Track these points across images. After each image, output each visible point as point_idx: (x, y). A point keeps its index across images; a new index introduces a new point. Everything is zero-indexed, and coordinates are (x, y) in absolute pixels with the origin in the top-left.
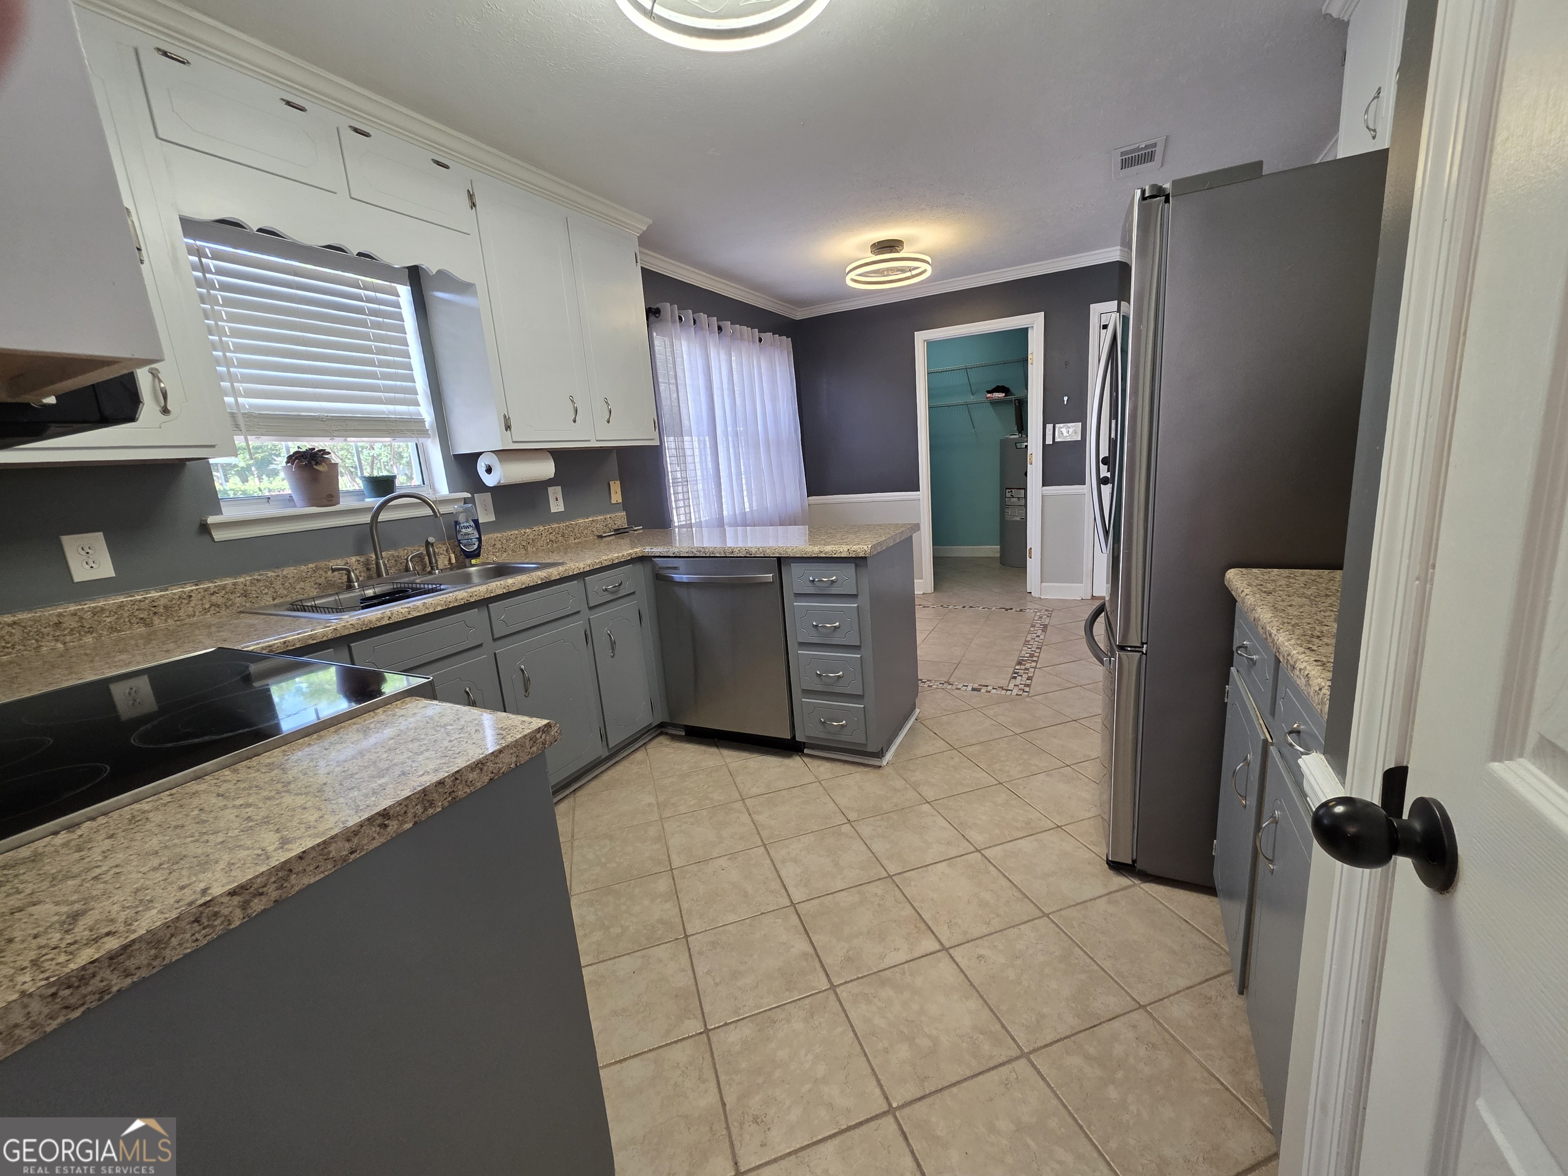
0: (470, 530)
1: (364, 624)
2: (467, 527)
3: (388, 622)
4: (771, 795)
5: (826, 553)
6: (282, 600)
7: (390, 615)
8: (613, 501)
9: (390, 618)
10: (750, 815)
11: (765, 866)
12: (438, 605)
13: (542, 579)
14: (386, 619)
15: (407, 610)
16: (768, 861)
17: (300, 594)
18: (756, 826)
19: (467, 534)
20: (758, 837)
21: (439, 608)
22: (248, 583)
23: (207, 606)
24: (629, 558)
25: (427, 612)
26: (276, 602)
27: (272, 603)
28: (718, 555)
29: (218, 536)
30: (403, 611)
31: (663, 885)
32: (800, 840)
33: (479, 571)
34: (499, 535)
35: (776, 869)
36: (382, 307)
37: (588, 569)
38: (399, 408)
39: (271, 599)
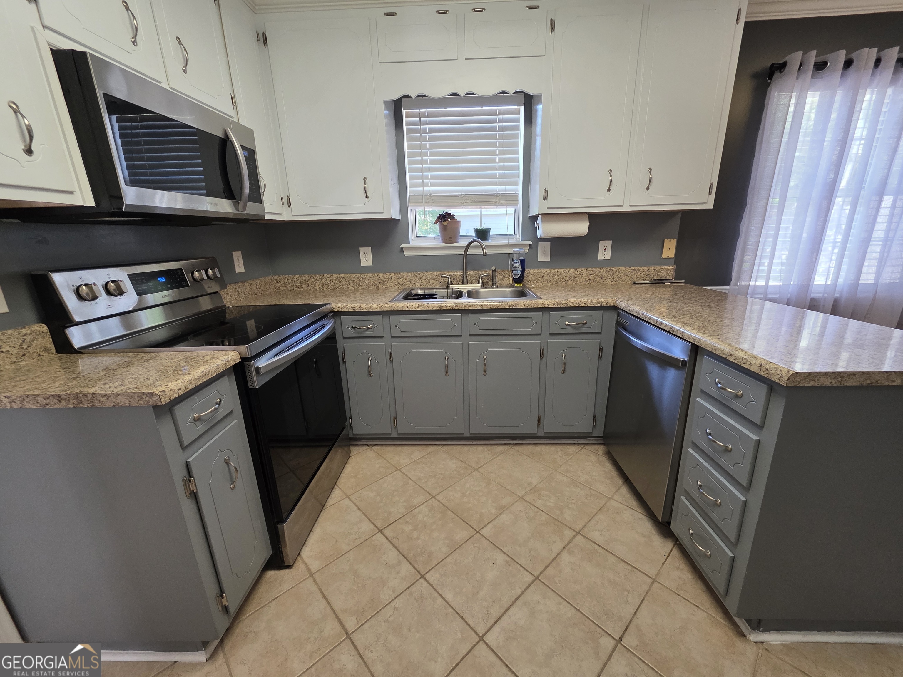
0: (517, 265)
1: (394, 308)
2: (516, 263)
3: (406, 309)
4: (600, 550)
5: (735, 358)
6: (424, 287)
7: (408, 306)
8: (664, 256)
9: (408, 307)
10: (564, 548)
11: (514, 592)
12: (435, 306)
13: (509, 306)
14: (406, 307)
15: (417, 305)
16: (519, 591)
17: (431, 285)
18: (554, 559)
19: (515, 267)
20: (543, 567)
21: (435, 309)
22: (412, 276)
23: (396, 283)
24: (599, 305)
25: (428, 309)
26: (421, 287)
27: (420, 287)
28: (652, 323)
29: (406, 253)
30: (415, 305)
31: (462, 534)
32: (560, 604)
33: (511, 291)
34: (548, 271)
35: (514, 602)
36: (504, 124)
37: (552, 306)
38: (508, 187)
39: (419, 285)
